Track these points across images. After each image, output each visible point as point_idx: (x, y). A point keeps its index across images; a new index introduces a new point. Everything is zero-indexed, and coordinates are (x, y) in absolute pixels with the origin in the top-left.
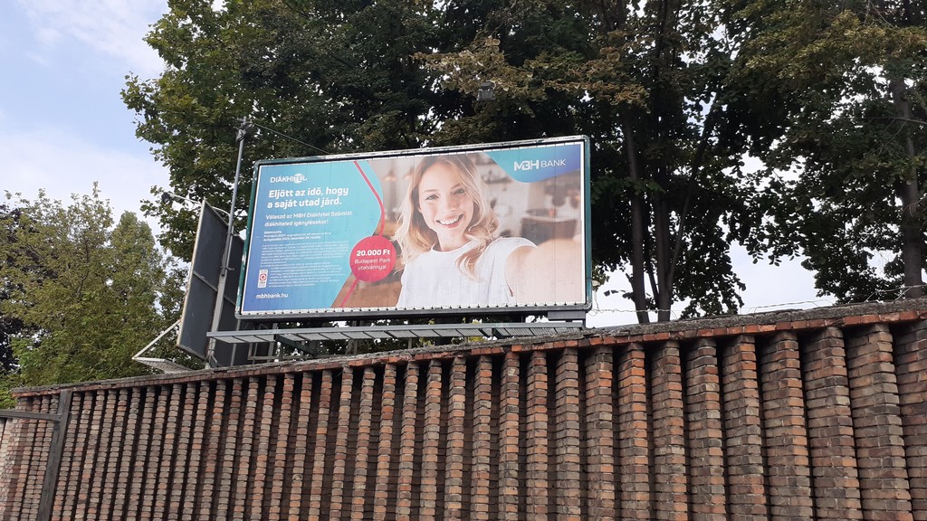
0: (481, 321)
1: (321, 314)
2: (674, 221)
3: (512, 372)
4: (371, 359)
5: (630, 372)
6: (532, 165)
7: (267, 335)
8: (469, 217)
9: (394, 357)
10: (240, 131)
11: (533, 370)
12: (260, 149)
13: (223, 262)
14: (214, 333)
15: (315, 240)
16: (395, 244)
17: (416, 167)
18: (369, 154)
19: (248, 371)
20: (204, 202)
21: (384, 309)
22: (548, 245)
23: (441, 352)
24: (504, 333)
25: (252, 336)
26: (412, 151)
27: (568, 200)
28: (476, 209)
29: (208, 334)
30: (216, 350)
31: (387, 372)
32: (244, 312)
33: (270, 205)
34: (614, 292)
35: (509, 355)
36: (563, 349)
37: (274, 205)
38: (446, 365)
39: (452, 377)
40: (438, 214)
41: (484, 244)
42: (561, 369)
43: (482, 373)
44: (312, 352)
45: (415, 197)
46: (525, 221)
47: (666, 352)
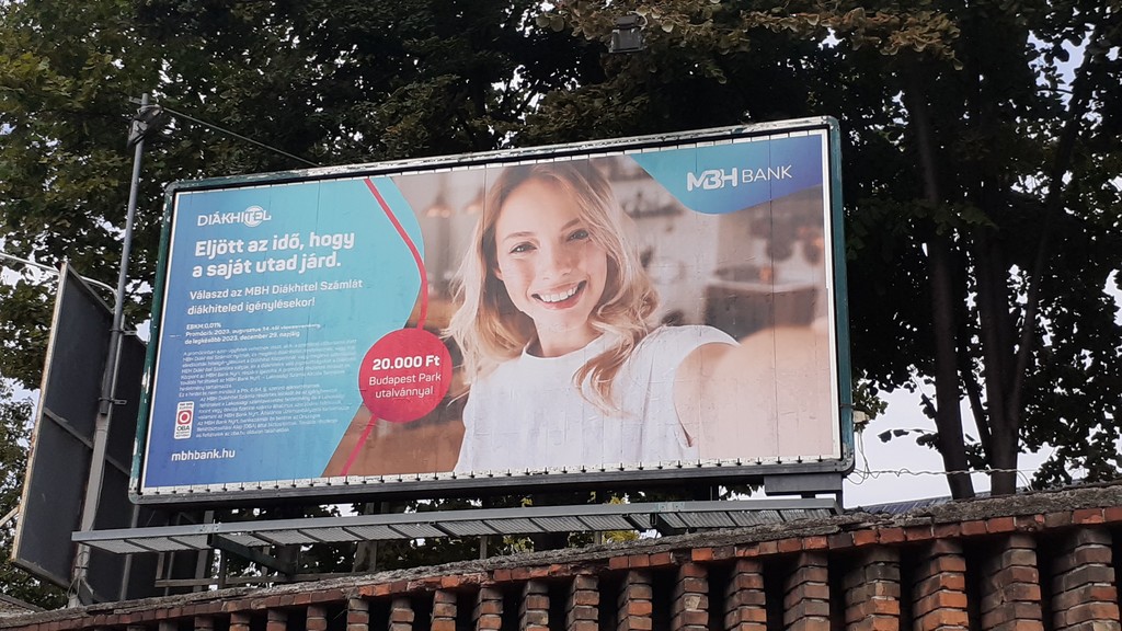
0: (626, 499)
1: (302, 489)
2: (1016, 286)
3: (694, 603)
4: (406, 582)
5: (937, 600)
6: (724, 178)
7: (194, 536)
8: (599, 285)
9: (452, 575)
10: (135, 123)
11: (736, 599)
12: (176, 158)
13: (104, 388)
14: (86, 533)
15: (289, 341)
16: (451, 345)
17: (488, 189)
18: (395, 164)
19: (156, 609)
20: (64, 267)
21: (429, 477)
22: (761, 340)
23: (547, 565)
24: (675, 523)
25: (163, 539)
26: (480, 156)
27: (798, 247)
28: (613, 269)
29: (75, 537)
30: (91, 568)
31: (438, 608)
32: (146, 489)
33: (197, 272)
34: (899, 433)
35: (687, 569)
36: (797, 555)
37: (205, 271)
38: (558, 592)
39: (571, 615)
40: (534, 282)
41: (630, 340)
42: (794, 597)
43: (632, 607)
44: (284, 568)
45: (488, 248)
46: (711, 292)
47: (1009, 558)
